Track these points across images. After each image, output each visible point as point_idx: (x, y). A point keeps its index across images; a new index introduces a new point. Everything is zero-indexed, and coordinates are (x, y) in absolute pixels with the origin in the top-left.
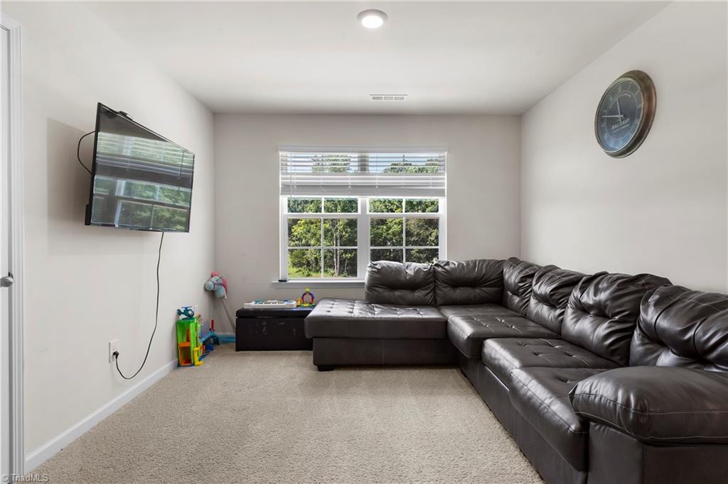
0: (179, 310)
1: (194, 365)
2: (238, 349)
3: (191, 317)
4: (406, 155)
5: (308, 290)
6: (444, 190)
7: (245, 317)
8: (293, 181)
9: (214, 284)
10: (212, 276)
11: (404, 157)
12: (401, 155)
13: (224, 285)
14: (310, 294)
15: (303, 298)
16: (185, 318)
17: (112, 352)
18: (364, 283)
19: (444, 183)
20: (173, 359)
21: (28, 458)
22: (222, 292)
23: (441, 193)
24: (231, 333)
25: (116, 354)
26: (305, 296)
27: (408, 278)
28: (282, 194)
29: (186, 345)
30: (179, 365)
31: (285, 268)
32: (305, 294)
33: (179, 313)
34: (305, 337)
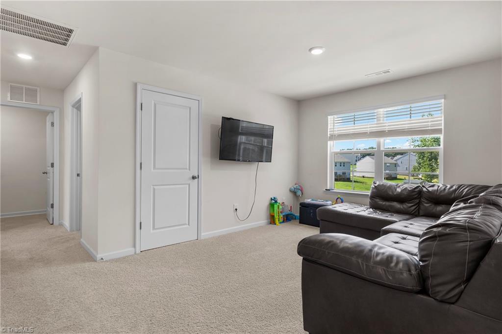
0: (271, 198)
1: (275, 224)
2: (300, 223)
3: (276, 202)
4: (413, 105)
5: (339, 196)
6: (441, 129)
7: (304, 207)
8: (335, 132)
9: (294, 188)
10: (296, 184)
11: (411, 107)
12: (408, 106)
13: (302, 190)
14: (340, 199)
15: (336, 200)
16: (273, 202)
17: (235, 208)
18: (368, 195)
19: (441, 124)
20: (267, 219)
21: (202, 234)
22: (299, 193)
23: (439, 131)
24: (298, 214)
25: (236, 209)
26: (338, 200)
27: (395, 193)
28: (329, 140)
29: (273, 214)
30: (271, 223)
31: (330, 182)
32: (338, 199)
33: (272, 199)
34: (317, 219)
